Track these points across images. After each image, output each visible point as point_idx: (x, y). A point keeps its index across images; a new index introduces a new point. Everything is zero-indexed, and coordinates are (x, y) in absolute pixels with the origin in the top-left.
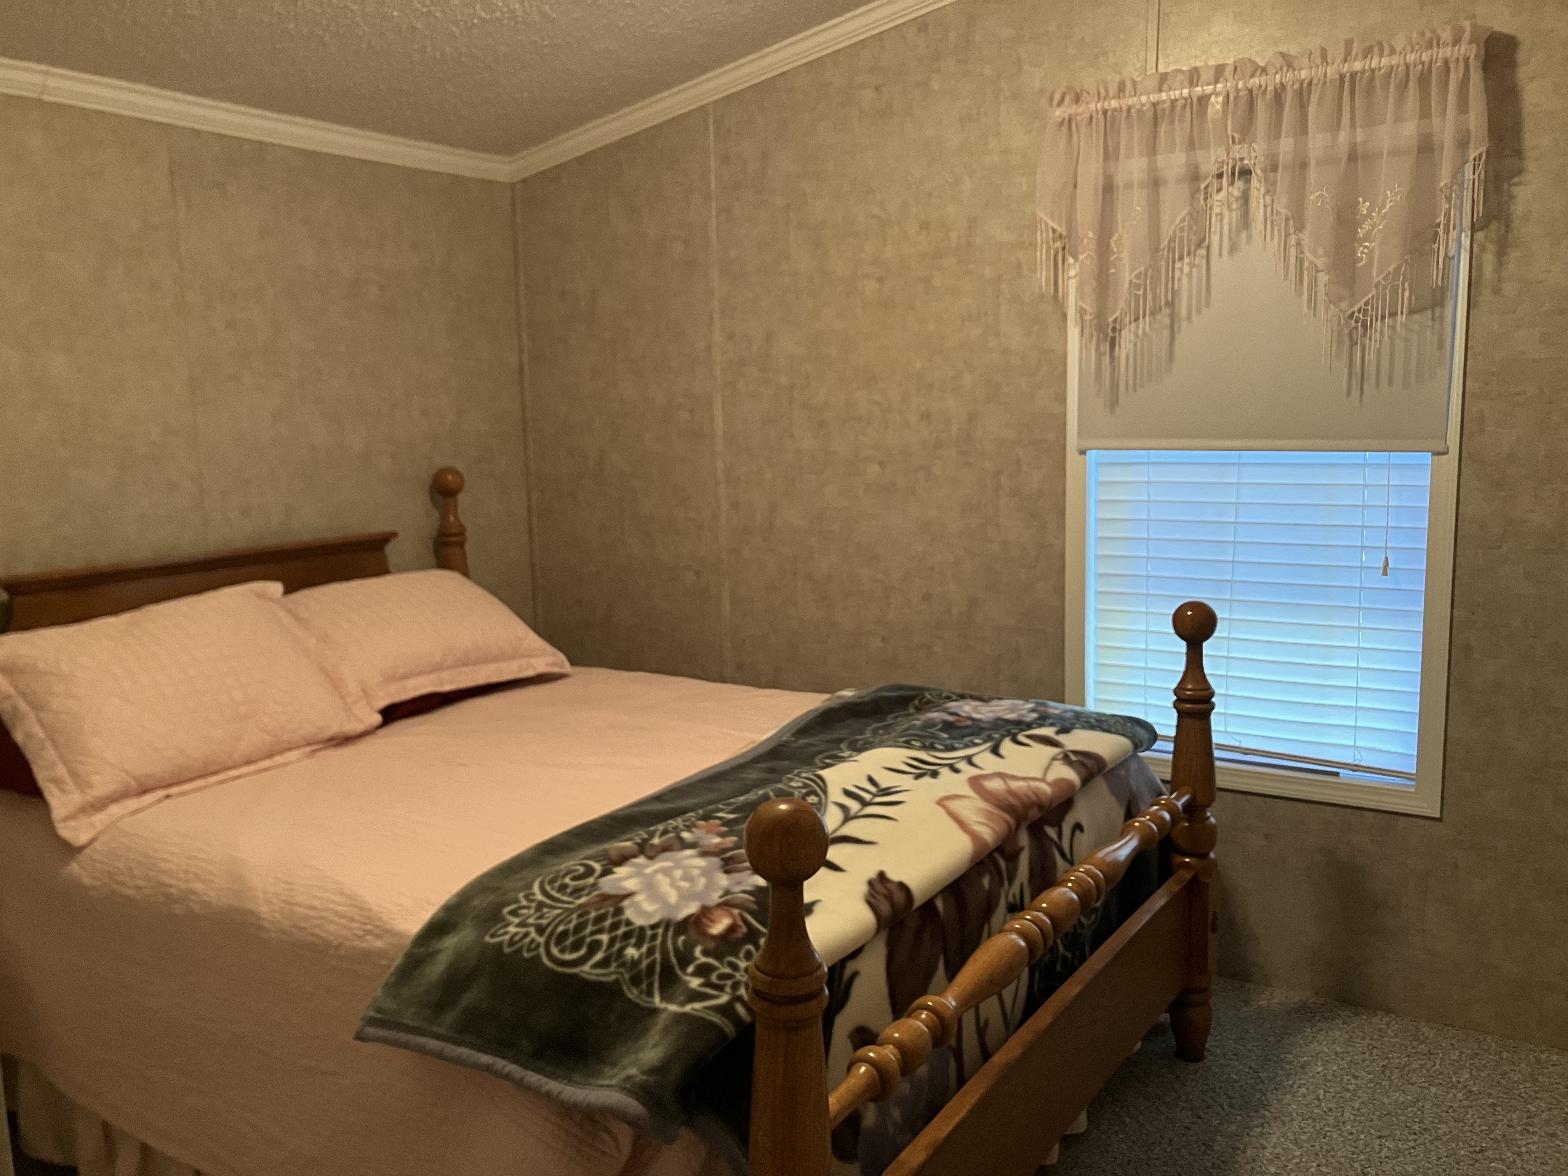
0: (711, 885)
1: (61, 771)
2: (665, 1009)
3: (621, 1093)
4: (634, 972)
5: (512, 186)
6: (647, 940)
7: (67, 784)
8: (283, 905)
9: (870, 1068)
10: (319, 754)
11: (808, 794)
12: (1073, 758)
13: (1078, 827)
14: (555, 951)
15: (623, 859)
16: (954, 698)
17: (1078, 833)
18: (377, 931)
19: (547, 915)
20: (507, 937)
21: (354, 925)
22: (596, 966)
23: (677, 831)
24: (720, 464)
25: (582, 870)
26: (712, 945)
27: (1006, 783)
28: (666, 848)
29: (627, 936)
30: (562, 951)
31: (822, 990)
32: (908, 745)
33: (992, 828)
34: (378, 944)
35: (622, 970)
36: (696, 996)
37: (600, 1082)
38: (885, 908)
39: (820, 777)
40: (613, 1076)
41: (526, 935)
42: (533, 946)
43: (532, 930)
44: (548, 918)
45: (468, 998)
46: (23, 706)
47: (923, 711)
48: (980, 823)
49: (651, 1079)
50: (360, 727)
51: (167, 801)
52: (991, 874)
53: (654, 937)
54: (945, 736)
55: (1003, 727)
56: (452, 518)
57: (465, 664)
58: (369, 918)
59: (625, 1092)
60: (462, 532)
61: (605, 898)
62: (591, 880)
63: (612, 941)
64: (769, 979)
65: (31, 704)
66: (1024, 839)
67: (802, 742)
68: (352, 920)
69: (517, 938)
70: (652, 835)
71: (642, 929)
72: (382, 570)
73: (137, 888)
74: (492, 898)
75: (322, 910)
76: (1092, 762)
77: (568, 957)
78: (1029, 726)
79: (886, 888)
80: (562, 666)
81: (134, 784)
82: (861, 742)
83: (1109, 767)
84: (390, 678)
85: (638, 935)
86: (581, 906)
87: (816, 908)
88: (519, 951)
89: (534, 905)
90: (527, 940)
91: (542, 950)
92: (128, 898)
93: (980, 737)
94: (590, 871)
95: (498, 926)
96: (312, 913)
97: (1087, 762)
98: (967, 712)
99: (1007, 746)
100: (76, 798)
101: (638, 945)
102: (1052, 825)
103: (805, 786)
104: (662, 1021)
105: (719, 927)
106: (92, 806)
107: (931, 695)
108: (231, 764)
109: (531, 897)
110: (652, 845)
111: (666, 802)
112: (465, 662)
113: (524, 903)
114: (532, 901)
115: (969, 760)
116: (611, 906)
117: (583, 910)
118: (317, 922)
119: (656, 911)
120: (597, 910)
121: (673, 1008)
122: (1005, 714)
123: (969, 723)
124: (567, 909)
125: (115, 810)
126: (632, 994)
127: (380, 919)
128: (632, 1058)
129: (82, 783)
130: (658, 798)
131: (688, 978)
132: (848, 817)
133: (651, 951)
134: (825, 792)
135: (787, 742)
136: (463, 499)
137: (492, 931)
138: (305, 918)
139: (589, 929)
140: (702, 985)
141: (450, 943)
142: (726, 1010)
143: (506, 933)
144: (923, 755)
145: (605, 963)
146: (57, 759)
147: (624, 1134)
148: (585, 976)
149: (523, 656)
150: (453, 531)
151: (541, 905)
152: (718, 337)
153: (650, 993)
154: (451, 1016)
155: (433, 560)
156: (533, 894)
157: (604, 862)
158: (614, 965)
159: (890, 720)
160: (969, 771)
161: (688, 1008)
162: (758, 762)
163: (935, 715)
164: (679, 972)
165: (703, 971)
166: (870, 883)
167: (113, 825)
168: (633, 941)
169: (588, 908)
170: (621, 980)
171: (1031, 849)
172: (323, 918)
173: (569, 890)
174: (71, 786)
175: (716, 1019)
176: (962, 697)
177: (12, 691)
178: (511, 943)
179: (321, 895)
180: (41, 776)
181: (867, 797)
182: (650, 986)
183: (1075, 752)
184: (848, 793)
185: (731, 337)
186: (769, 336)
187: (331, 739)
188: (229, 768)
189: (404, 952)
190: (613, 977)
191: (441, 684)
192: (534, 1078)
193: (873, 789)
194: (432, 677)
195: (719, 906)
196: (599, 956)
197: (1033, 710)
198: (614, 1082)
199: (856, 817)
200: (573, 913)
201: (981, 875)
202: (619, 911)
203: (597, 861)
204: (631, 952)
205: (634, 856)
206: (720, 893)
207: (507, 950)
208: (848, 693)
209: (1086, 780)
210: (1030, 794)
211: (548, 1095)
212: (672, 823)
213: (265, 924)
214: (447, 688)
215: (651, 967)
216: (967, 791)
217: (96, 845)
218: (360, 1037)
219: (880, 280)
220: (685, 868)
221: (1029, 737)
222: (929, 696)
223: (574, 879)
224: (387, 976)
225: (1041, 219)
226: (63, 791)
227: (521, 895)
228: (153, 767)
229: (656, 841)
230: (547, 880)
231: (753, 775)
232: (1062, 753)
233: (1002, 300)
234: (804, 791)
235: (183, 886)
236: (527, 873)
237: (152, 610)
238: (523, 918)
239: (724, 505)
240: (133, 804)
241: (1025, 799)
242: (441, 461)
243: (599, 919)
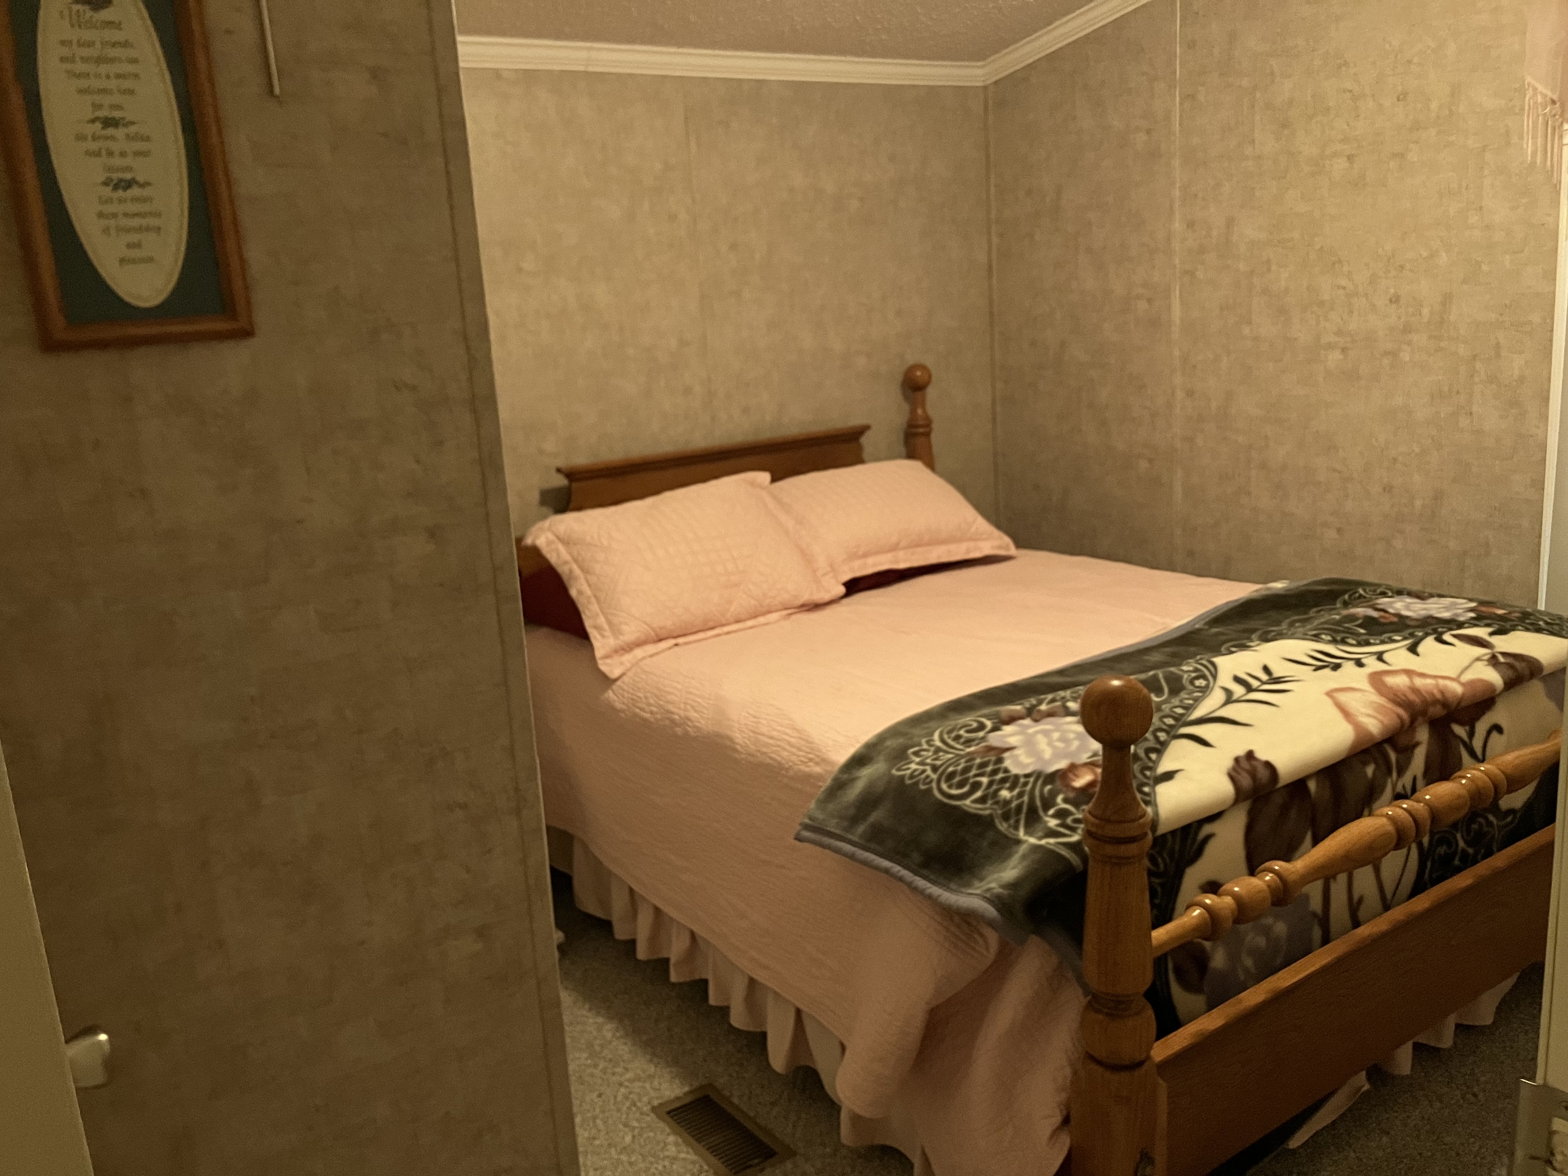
0: (1082, 748)
1: (601, 620)
2: (1026, 841)
3: (982, 900)
4: (1005, 810)
5: (985, 88)
6: (1020, 785)
7: (605, 630)
8: (751, 734)
9: (1203, 910)
10: (794, 617)
11: (1197, 678)
12: (1501, 659)
13: (1497, 728)
14: (944, 786)
15: (1011, 720)
16: (1390, 594)
17: (1495, 735)
18: (817, 760)
19: (942, 758)
20: (908, 772)
21: (801, 753)
22: (975, 801)
23: (1064, 700)
24: (1177, 353)
25: (975, 725)
26: (1071, 795)
27: (1411, 681)
28: (1050, 714)
29: (1004, 780)
30: (950, 787)
31: (1146, 834)
32: (1316, 638)
33: (1381, 722)
34: (817, 769)
35: (995, 807)
36: (1052, 833)
37: (970, 891)
38: (1246, 781)
39: (1214, 664)
40: (979, 887)
41: (924, 771)
42: (928, 781)
43: (928, 768)
44: (943, 760)
45: (877, 816)
46: (577, 571)
47: (1350, 606)
48: (1369, 716)
49: (1005, 892)
50: (827, 597)
51: (676, 649)
52: (1376, 763)
53: (1025, 784)
54: (1362, 631)
55: (1431, 625)
56: (920, 411)
57: (918, 545)
58: (812, 749)
59: (985, 900)
60: (928, 423)
61: (990, 749)
62: (981, 734)
63: (991, 784)
64: (1097, 821)
65: (582, 568)
66: (1423, 735)
67: (1214, 630)
68: (799, 749)
69: (916, 773)
70: (1040, 702)
71: (1017, 777)
72: (856, 459)
73: (652, 713)
74: (901, 740)
75: (779, 740)
76: (1524, 665)
77: (954, 792)
78: (1461, 625)
79: (1251, 765)
80: (1007, 548)
81: (653, 634)
82: (1273, 634)
83: (1545, 673)
84: (853, 556)
85: (1014, 781)
86: (969, 753)
87: (1178, 776)
88: (916, 784)
89: (932, 749)
90: (923, 776)
91: (934, 785)
92: (645, 720)
93: (1402, 634)
94: (982, 727)
95: (902, 763)
96: (771, 741)
97: (1517, 664)
98: (1397, 609)
99: (1428, 645)
100: (612, 642)
101: (1011, 789)
102: (1462, 724)
103: (1196, 670)
104: (1022, 849)
105: (1080, 782)
106: (623, 649)
107: (1365, 590)
108: (724, 622)
109: (932, 743)
110: (1039, 711)
111: (1067, 676)
112: (918, 544)
113: (925, 746)
114: (931, 746)
115: (1380, 657)
116: (993, 756)
117: (971, 757)
118: (774, 748)
119: (1031, 763)
120: (982, 757)
121: (1032, 840)
122: (1440, 612)
123: (1395, 619)
124: (957, 755)
125: (639, 653)
126: (1002, 827)
127: (820, 751)
128: (995, 876)
129: (616, 631)
130: (1061, 672)
131: (1047, 819)
132: (1230, 699)
133: (1021, 795)
134: (1215, 677)
135: (1199, 630)
136: (931, 393)
137: (898, 766)
138: (767, 745)
139: (974, 772)
140: (1058, 825)
141: (866, 773)
142: (1074, 847)
143: (908, 769)
144: (1331, 649)
145: (982, 800)
146: (599, 611)
147: (993, 937)
148: (966, 808)
149: (971, 539)
150: (921, 422)
151: (938, 750)
152: (1178, 226)
153: (1016, 828)
154: (861, 829)
155: (903, 450)
156: (932, 740)
157: (995, 721)
158: (990, 802)
159: (1312, 612)
160: (1373, 665)
161: (1043, 842)
162: (1166, 647)
163: (1361, 611)
164: (1041, 813)
165: (1061, 814)
166: (1237, 760)
167: (636, 664)
168: (1008, 785)
169: (975, 756)
170: (994, 814)
171: (1429, 744)
172: (779, 746)
173: (962, 740)
174: (608, 633)
175: (1064, 852)
176: (1399, 593)
177: (568, 557)
178: (912, 776)
179: (779, 728)
180: (588, 624)
181: (1255, 683)
182: (1017, 822)
183: (1504, 654)
184: (1237, 680)
185: (1191, 225)
186: (1230, 222)
187: (803, 606)
188: (723, 625)
189: (832, 776)
190: (987, 812)
191: (897, 562)
192: (921, 883)
193: (1265, 677)
194: (889, 556)
195: (1086, 765)
196: (978, 794)
197: (1472, 610)
198: (978, 892)
199: (1238, 701)
200: (961, 759)
201: (1365, 764)
202: (1000, 760)
203: (989, 719)
204: (1005, 794)
205: (1022, 718)
206: (1089, 754)
207: (908, 782)
208: (1279, 586)
209: (1511, 684)
210: (1435, 691)
211: (930, 897)
212: (1062, 693)
213: (738, 747)
214: (902, 566)
215: (1019, 807)
216: (1366, 685)
217: (625, 679)
218: (798, 838)
219: (1350, 158)
220: (1064, 732)
221: (1455, 636)
222: (1361, 592)
223: (968, 732)
224: (820, 793)
225: (1529, 84)
226: (603, 636)
227: (924, 741)
228: (667, 622)
229: (1043, 707)
230: (946, 730)
231: (1156, 657)
232: (1491, 653)
233: (1486, 172)
234: (1193, 675)
235: (682, 713)
236: (932, 724)
237: (668, 495)
238: (924, 757)
239: (1180, 394)
240: (651, 649)
241: (1427, 696)
242: (911, 359)
243: (983, 765)
